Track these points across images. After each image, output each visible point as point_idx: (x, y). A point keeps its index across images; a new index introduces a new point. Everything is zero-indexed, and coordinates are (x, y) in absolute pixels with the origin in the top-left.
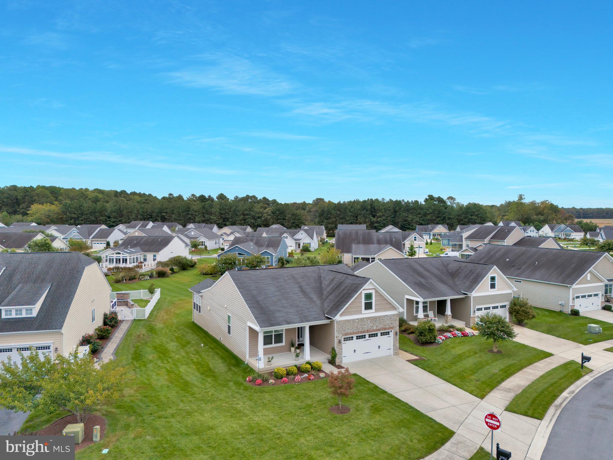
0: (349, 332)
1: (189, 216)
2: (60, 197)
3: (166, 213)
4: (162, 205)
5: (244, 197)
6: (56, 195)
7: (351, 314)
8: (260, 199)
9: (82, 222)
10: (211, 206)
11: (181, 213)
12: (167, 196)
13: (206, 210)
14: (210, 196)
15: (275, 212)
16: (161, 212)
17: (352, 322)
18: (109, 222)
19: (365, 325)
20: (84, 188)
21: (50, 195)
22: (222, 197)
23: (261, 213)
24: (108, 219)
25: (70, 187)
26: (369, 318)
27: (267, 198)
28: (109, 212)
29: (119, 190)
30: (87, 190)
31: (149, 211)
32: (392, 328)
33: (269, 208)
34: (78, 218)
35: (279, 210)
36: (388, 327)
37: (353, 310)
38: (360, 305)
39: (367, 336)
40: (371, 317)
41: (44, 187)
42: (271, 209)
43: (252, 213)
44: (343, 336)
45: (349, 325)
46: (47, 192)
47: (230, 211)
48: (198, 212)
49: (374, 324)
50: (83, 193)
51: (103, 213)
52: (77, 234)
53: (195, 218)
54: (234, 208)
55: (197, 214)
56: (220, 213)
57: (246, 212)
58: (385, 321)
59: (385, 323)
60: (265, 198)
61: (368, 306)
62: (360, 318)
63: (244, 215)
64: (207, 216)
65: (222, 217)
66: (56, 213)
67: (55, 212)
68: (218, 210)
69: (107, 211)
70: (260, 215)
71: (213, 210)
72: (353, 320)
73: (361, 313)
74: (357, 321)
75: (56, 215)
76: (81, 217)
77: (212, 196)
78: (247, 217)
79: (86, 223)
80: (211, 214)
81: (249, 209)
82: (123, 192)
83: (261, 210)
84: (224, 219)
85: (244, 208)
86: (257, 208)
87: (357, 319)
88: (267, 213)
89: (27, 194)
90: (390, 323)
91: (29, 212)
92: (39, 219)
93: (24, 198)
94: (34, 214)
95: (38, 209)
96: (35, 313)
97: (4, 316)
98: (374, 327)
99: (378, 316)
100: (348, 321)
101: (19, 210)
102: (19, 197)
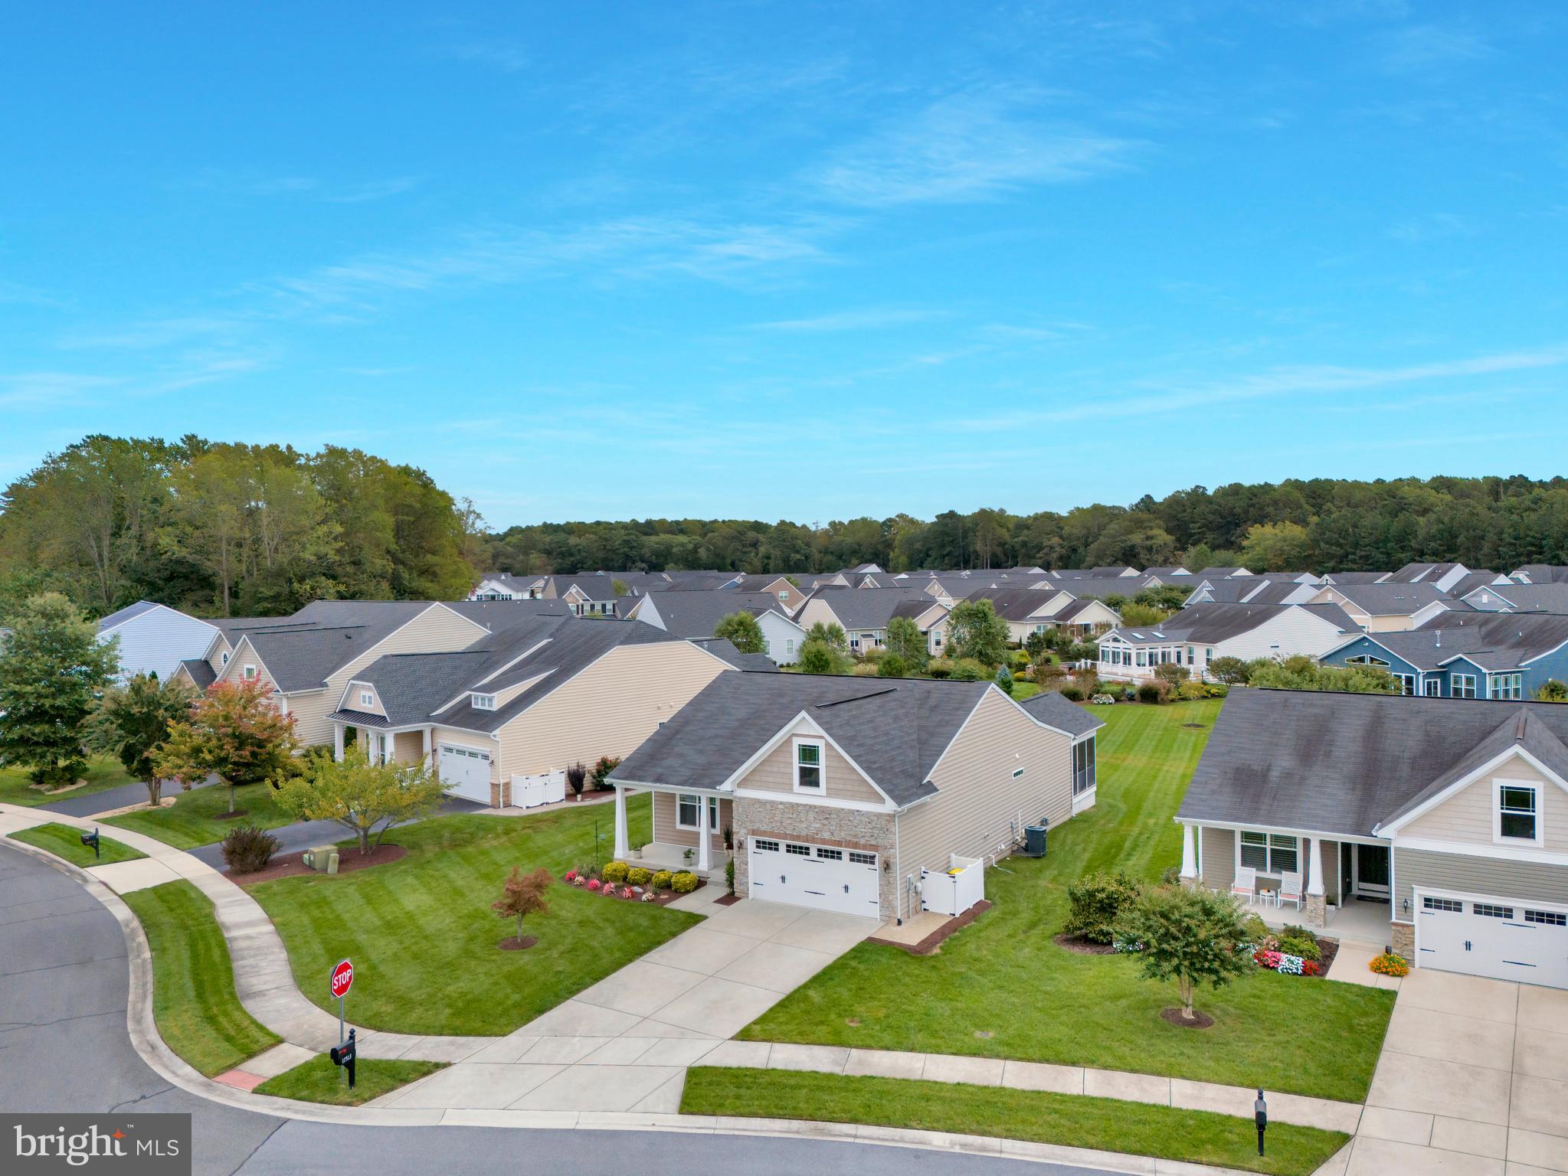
0: (763, 829)
2: (1329, 504)
6: (1319, 501)
7: (766, 787)
9: (1355, 566)
17: (768, 806)
19: (803, 821)
21: (1303, 501)
25: (1372, 478)
26: (811, 806)
30: (1413, 481)
32: (875, 848)
34: (1347, 555)
36: (862, 841)
38: (789, 771)
39: (814, 852)
40: (815, 807)
41: (1297, 485)
44: (751, 834)
46: (1297, 494)
49: (824, 825)
51: (1406, 543)
52: (1208, 595)
58: (855, 824)
59: (855, 829)
61: (809, 777)
62: (787, 803)
66: (1298, 546)
67: (1295, 543)
69: (1416, 537)
72: (773, 803)
73: (789, 789)
74: (780, 806)
75: (1298, 549)
76: (1354, 554)
82: (1518, 481)
87: (781, 803)
89: (1253, 502)
90: (868, 834)
91: (1245, 543)
92: (1260, 559)
93: (1246, 512)
94: (1252, 547)
95: (1262, 536)
96: (496, 706)
97: (473, 706)
98: (829, 833)
99: (835, 809)
100: (758, 801)
101: (1233, 539)
102: (1237, 510)
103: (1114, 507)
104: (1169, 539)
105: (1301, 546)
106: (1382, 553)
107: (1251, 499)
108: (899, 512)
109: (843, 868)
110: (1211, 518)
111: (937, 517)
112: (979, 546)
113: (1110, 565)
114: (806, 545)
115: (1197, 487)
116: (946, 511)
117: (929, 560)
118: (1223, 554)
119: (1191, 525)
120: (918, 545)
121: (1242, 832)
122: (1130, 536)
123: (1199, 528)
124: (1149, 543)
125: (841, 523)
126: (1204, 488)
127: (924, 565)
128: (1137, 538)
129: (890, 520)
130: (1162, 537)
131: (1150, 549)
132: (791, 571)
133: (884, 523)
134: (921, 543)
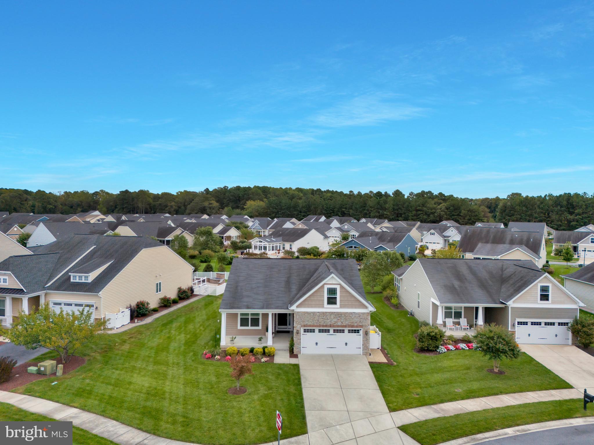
0: (308, 324)
1: (365, 211)
2: (269, 195)
3: (346, 208)
4: (343, 201)
5: (419, 193)
6: (266, 193)
8: (436, 195)
9: (281, 216)
10: (386, 202)
11: (359, 209)
12: (348, 193)
13: (381, 206)
14: (386, 193)
15: (450, 208)
16: (341, 208)
17: (312, 314)
18: (300, 216)
19: (328, 319)
20: (288, 187)
21: (261, 193)
22: (398, 193)
23: (434, 208)
24: (300, 214)
25: (278, 187)
26: (332, 313)
27: (443, 193)
28: (300, 207)
29: (315, 189)
30: (290, 189)
31: (331, 207)
32: (361, 326)
33: (443, 204)
34: (278, 212)
35: (453, 206)
36: (356, 324)
37: (314, 303)
38: (322, 299)
39: (331, 332)
40: (334, 313)
41: (258, 187)
42: (445, 204)
43: (425, 209)
44: (302, 327)
45: (308, 317)
46: (259, 191)
47: (404, 207)
48: (373, 208)
49: (338, 320)
50: (286, 192)
51: (296, 208)
52: (258, 225)
53: (370, 213)
54: (407, 203)
55: (372, 209)
56: (394, 209)
57: (418, 208)
58: (352, 318)
59: (352, 320)
60: (441, 194)
61: (332, 301)
62: (321, 312)
63: (417, 210)
64: (381, 211)
65: (395, 213)
66: (262, 209)
67: (262, 207)
68: (392, 206)
69: (299, 207)
70: (433, 211)
71: (387, 206)
72: (314, 313)
73: (323, 306)
74: (318, 314)
76: (280, 212)
77: (388, 193)
78: (419, 212)
79: (284, 216)
80: (385, 209)
81: (422, 204)
82: (319, 190)
83: (435, 206)
84: (397, 214)
85: (417, 203)
86: (431, 204)
87: (318, 312)
88: (441, 209)
89: (246, 193)
90: (358, 321)
91: (245, 207)
92: (250, 213)
93: (243, 196)
94: (248, 208)
95: (251, 204)
96: (90, 280)
97: (72, 280)
98: (341, 323)
99: (344, 313)
100: (307, 313)
101: (239, 205)
102: (240, 195)
103: (193, 192)
104: (218, 204)
105: (264, 208)
106: (289, 211)
107: (245, 192)
108: (101, 189)
109: (346, 336)
110: (231, 198)
111: (120, 192)
112: (140, 205)
113: (196, 213)
114: (55, 202)
115: (225, 186)
116: (124, 190)
117: (117, 209)
118: (238, 211)
119: (224, 200)
120: (111, 204)
121: (445, 307)
122: (203, 203)
123: (227, 201)
124: (210, 206)
125: (70, 192)
126: (228, 187)
127: (114, 212)
128: (206, 204)
129: (96, 192)
130: (215, 204)
131: (210, 208)
132: (47, 213)
133: (94, 194)
134: (113, 202)
